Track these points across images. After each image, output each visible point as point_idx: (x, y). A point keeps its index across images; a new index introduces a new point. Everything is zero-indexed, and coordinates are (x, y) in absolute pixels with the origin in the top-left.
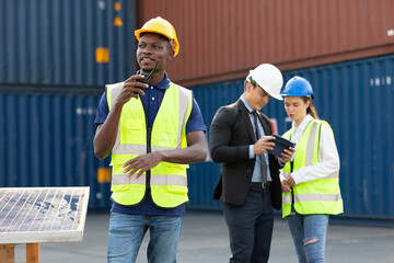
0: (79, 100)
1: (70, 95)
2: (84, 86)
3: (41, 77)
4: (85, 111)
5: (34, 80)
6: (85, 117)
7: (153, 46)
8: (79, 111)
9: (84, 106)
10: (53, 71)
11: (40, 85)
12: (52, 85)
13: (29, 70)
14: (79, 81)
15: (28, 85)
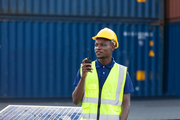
0: (126, 26)
1: (120, 23)
2: (129, 17)
3: (101, 12)
4: (129, 34)
5: (97, 14)
6: (129, 37)
7: (102, 45)
8: (125, 34)
9: (129, 30)
10: (109, 8)
11: (100, 17)
12: (108, 17)
13: (93, 8)
14: (126, 14)
15: (93, 17)
